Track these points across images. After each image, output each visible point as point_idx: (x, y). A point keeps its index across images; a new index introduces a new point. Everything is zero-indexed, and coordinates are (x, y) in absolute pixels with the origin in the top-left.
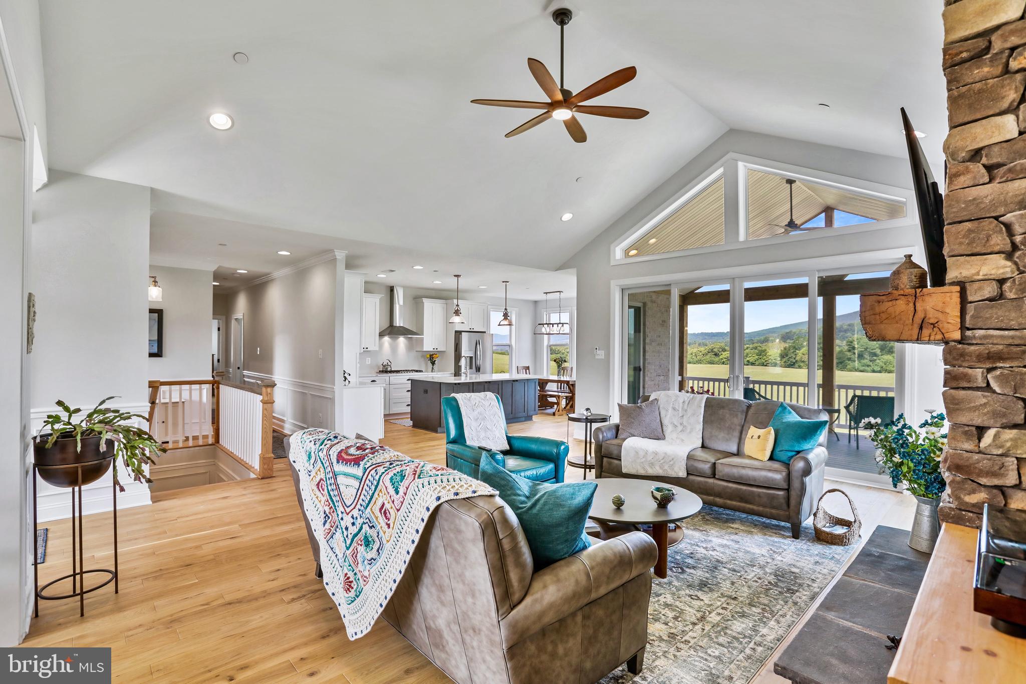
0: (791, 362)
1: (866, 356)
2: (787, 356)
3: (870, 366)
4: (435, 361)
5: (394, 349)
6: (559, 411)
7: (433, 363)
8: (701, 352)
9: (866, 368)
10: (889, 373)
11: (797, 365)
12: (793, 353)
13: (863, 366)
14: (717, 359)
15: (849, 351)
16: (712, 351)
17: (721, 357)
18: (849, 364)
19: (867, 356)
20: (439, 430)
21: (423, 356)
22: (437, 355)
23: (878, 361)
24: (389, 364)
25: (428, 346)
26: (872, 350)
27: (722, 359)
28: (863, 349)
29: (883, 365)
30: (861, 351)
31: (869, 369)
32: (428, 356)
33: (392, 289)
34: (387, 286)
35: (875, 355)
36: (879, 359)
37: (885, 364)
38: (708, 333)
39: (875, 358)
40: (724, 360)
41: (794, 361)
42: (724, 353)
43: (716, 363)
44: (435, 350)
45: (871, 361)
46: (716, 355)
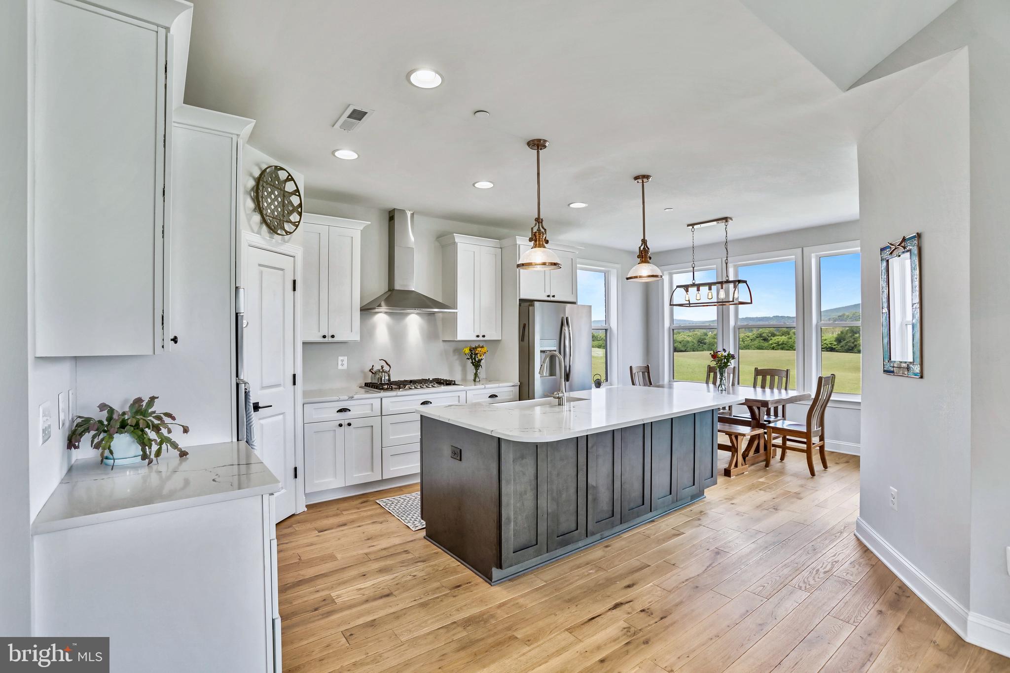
0: (849, 346)
2: (844, 340)
4: (480, 361)
5: (398, 337)
6: (736, 466)
7: (477, 365)
8: (748, 337)
11: (855, 350)
12: (851, 337)
14: (766, 344)
16: (760, 336)
17: (770, 342)
20: (496, 573)
21: (457, 351)
22: (485, 349)
24: (386, 368)
25: (466, 331)
27: (772, 344)
32: (467, 351)
33: (392, 216)
34: (383, 210)
38: (753, 318)
40: (774, 345)
41: (853, 345)
42: (774, 338)
43: (766, 349)
44: (481, 338)
46: (765, 340)
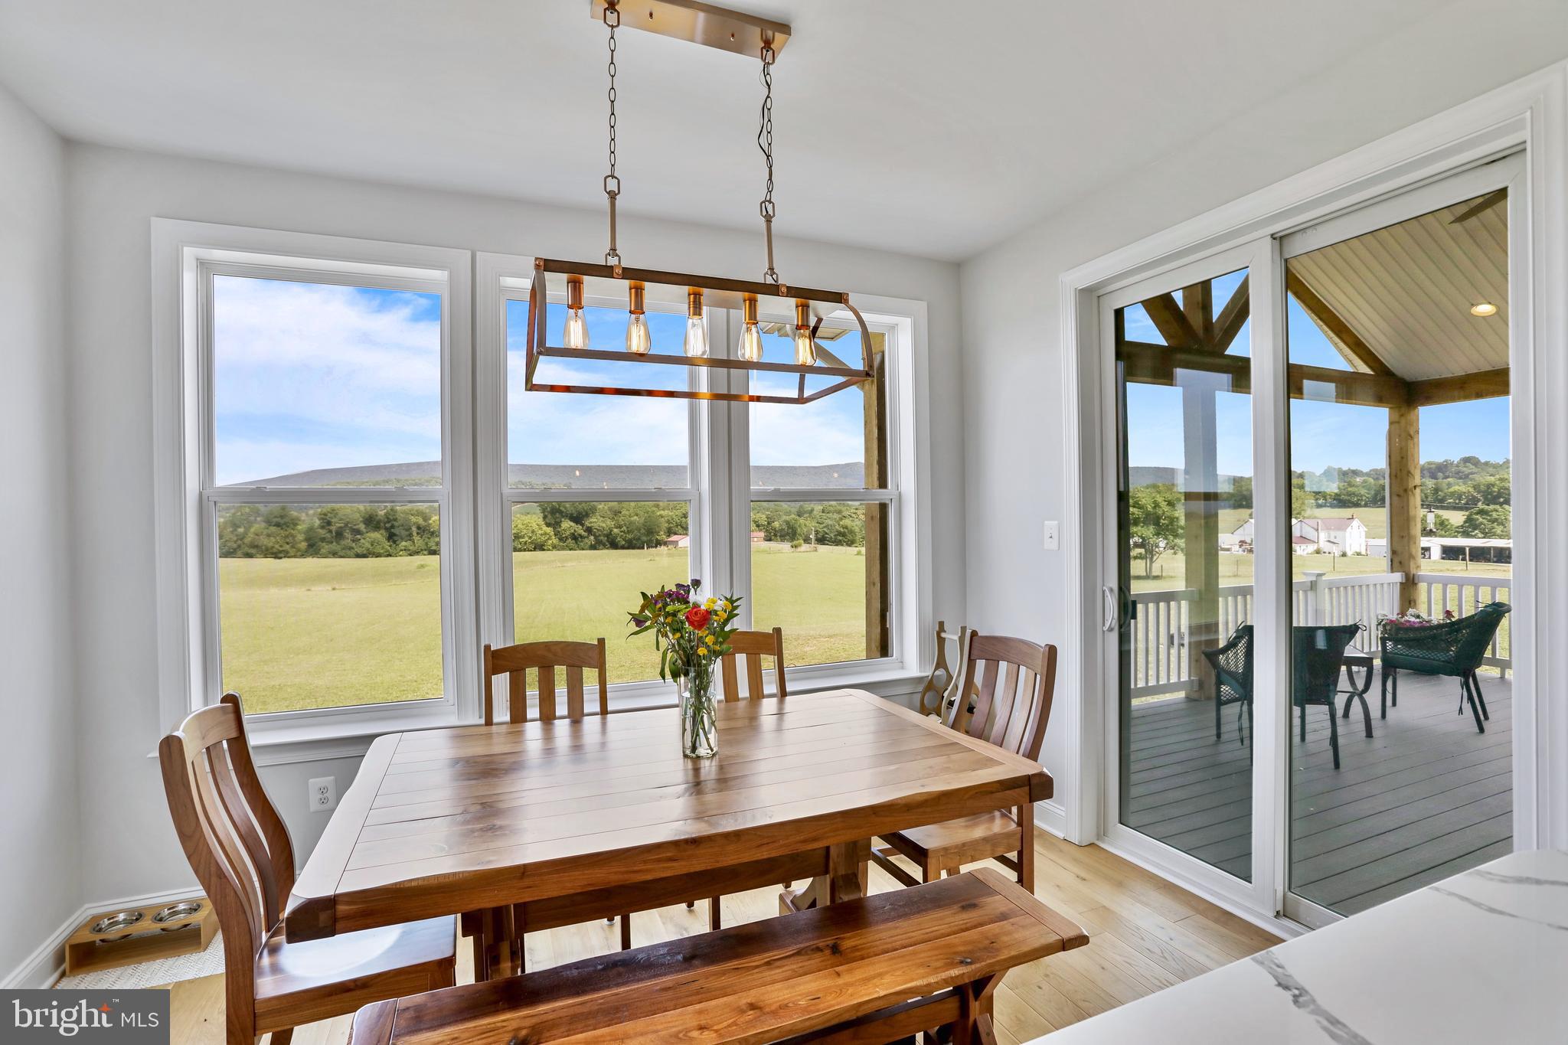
1: (346, 534)
3: (353, 548)
9: (348, 552)
10: (377, 557)
13: (343, 549)
15: (322, 527)
18: (323, 547)
19: (348, 534)
23: (362, 541)
26: (355, 525)
28: (342, 525)
29: (369, 546)
30: (341, 527)
31: (352, 553)
35: (358, 532)
36: (364, 539)
37: (372, 545)
39: (359, 536)
45: (353, 541)
